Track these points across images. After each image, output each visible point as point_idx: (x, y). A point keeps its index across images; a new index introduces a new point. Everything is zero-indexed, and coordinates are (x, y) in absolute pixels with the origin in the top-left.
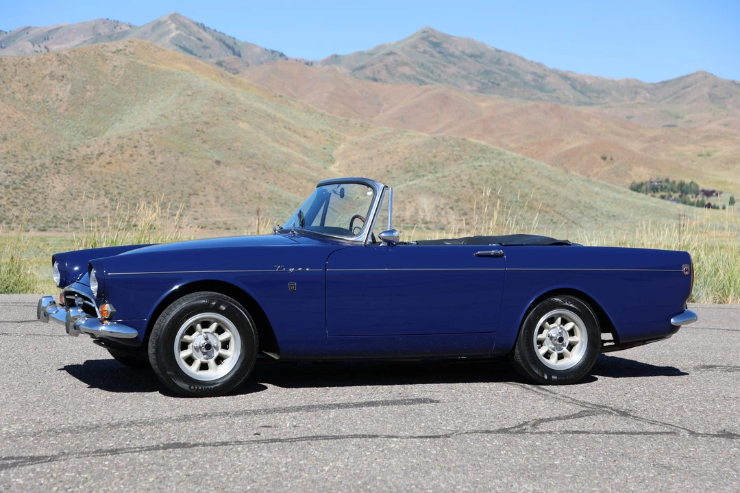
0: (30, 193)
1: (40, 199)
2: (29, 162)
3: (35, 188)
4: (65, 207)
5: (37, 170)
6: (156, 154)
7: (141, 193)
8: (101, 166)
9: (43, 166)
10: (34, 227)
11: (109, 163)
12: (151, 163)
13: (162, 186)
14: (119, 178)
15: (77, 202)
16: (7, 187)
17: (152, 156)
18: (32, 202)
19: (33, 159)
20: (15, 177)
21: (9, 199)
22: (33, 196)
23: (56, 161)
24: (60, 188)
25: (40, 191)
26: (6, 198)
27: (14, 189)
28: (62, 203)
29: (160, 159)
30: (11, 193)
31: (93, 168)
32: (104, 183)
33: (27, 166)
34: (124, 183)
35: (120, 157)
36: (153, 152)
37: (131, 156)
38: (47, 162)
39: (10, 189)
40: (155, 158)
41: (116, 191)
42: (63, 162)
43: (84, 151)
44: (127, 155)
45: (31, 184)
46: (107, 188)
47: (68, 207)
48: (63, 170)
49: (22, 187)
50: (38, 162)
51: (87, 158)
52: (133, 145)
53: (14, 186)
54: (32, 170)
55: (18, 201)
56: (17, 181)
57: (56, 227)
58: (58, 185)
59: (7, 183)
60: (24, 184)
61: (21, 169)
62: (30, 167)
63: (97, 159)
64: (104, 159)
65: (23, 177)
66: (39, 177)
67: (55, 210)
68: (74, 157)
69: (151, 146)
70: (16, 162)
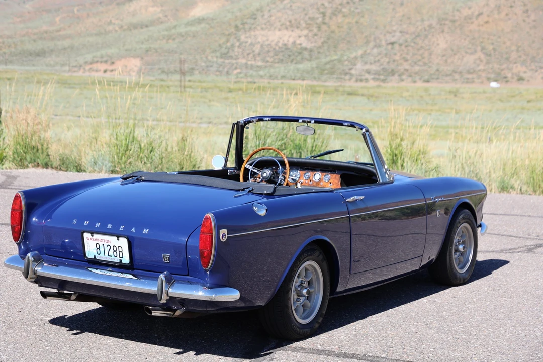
0: (418, 50)
1: (426, 55)
2: (419, 23)
3: (423, 45)
4: (446, 61)
5: (425, 30)
6: (530, 12)
7: (514, 48)
8: (479, 25)
9: (430, 26)
10: (420, 79)
11: (487, 22)
12: (524, 21)
13: (534, 42)
14: (494, 35)
15: (456, 57)
16: (401, 45)
17: (525, 14)
18: (420, 58)
19: (423, 20)
20: (407, 36)
21: (401, 55)
22: (421, 52)
23: (441, 21)
24: (443, 45)
25: (427, 48)
26: (399, 54)
27: (406, 46)
28: (445, 58)
29: (533, 17)
30: (403, 51)
31: (473, 27)
32: (481, 40)
33: (417, 27)
34: (499, 40)
35: (496, 16)
36: (527, 11)
37: (507, 15)
38: (434, 22)
39: (403, 47)
40: (528, 16)
41: (491, 47)
42: (447, 22)
43: (466, 12)
44: (503, 15)
45: (420, 42)
46: (483, 45)
47: (449, 61)
48: (446, 29)
49: (413, 44)
50: (427, 23)
51: (468, 18)
52: (509, 5)
53: (406, 44)
54: (421, 30)
55: (409, 57)
56: (409, 40)
57: (438, 79)
58: (442, 43)
59: (401, 41)
60: (414, 43)
61: (412, 29)
62: (420, 27)
63: (477, 19)
64: (484, 18)
65: (414, 36)
66: (426, 36)
67: (438, 64)
68: (457, 18)
69: (525, 5)
70: (410, 23)
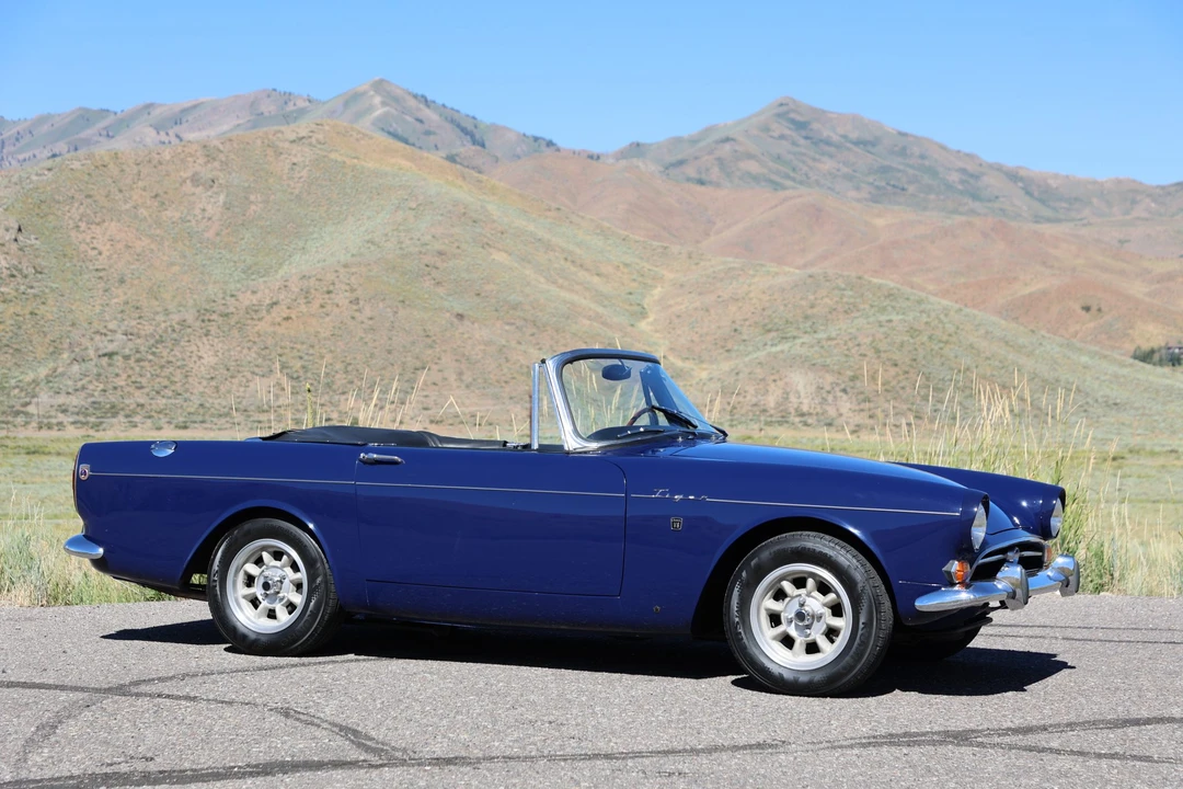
0: (162, 367)
1: (178, 377)
2: (160, 318)
3: (171, 359)
4: (217, 389)
5: (174, 330)
6: (361, 303)
7: (338, 366)
8: (273, 324)
9: (183, 323)
10: (169, 423)
11: (287, 319)
12: (353, 318)
13: (372, 356)
14: (303, 343)
15: (235, 381)
16: (127, 358)
17: (355, 307)
18: (166, 383)
19: (167, 312)
20: (138, 341)
21: (129, 376)
22: (166, 372)
23: (204, 315)
24: (209, 359)
25: (179, 364)
26: (124, 376)
27: (138, 361)
28: (213, 383)
29: (368, 312)
30: (132, 368)
31: (262, 326)
32: (280, 351)
33: (158, 325)
34: (311, 351)
35: (303, 308)
36: (356, 301)
37: (322, 306)
38: (190, 317)
39: (132, 362)
40: (359, 310)
41: (299, 364)
42: (214, 317)
43: (247, 299)
44: (316, 304)
45: (165, 354)
46: (284, 359)
47: (223, 389)
48: (214, 330)
49: (151, 357)
50: (176, 318)
51: (253, 310)
52: (325, 289)
53: (138, 356)
54: (166, 331)
55: (144, 381)
56: (142, 348)
57: (203, 422)
58: (206, 354)
59: (127, 351)
60: (154, 354)
61: (149, 329)
62: (163, 325)
63: (268, 312)
64: (280, 312)
65: (152, 341)
66: (176, 342)
67: (202, 394)
68: (232, 309)
69: (353, 290)
70: (140, 318)
